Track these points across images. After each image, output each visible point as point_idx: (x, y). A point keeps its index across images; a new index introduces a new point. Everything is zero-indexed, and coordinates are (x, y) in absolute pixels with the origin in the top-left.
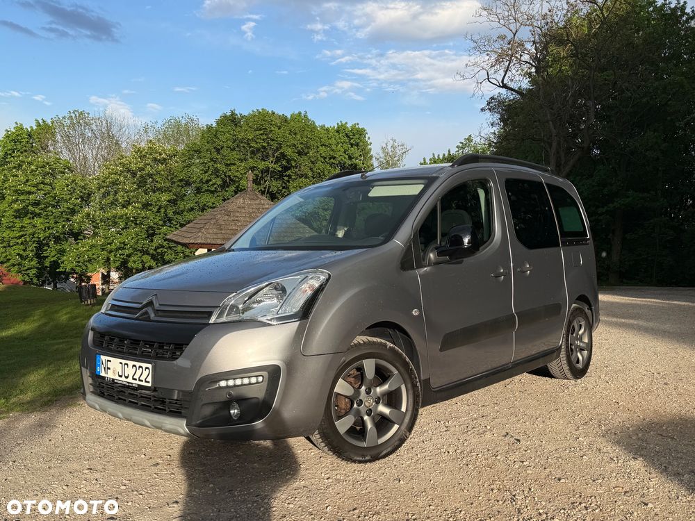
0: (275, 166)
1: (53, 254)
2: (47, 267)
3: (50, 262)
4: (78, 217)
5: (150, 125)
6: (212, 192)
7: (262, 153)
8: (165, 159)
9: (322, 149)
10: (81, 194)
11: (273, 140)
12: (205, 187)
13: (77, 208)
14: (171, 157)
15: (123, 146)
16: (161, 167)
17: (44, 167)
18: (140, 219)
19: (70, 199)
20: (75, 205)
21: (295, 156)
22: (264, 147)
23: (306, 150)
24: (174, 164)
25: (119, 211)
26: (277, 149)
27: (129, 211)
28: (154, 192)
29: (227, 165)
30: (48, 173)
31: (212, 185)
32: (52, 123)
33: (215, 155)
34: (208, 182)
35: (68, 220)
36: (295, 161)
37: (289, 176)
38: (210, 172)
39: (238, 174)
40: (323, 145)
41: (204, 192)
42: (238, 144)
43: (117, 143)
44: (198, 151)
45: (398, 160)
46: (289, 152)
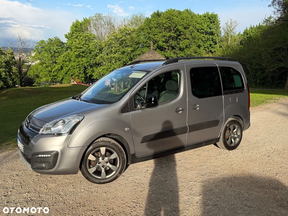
0: (174, 35)
1: (90, 72)
2: (88, 77)
3: (89, 75)
4: (98, 58)
5: (126, 18)
6: (148, 47)
7: (169, 29)
8: (130, 33)
9: (198, 26)
10: (99, 48)
11: (173, 23)
12: (145, 45)
13: (97, 54)
14: (132, 32)
15: (116, 27)
16: (129, 37)
17: (86, 37)
18: (121, 58)
19: (95, 50)
20: (97, 53)
21: (183, 30)
22: (170, 26)
23: (188, 27)
24: (134, 35)
25: (113, 55)
26: (175, 27)
27: (116, 55)
28: (126, 47)
29: (154, 35)
30: (87, 40)
31: (148, 44)
32: (89, 19)
33: (149, 31)
34: (146, 42)
35: (94, 59)
36: (183, 32)
37: (180, 39)
38: (147, 38)
39: (158, 39)
40: (198, 23)
41: (145, 47)
42: (159, 25)
43: (113, 26)
44: (143, 29)
45: (233, 29)
46: (180, 28)
